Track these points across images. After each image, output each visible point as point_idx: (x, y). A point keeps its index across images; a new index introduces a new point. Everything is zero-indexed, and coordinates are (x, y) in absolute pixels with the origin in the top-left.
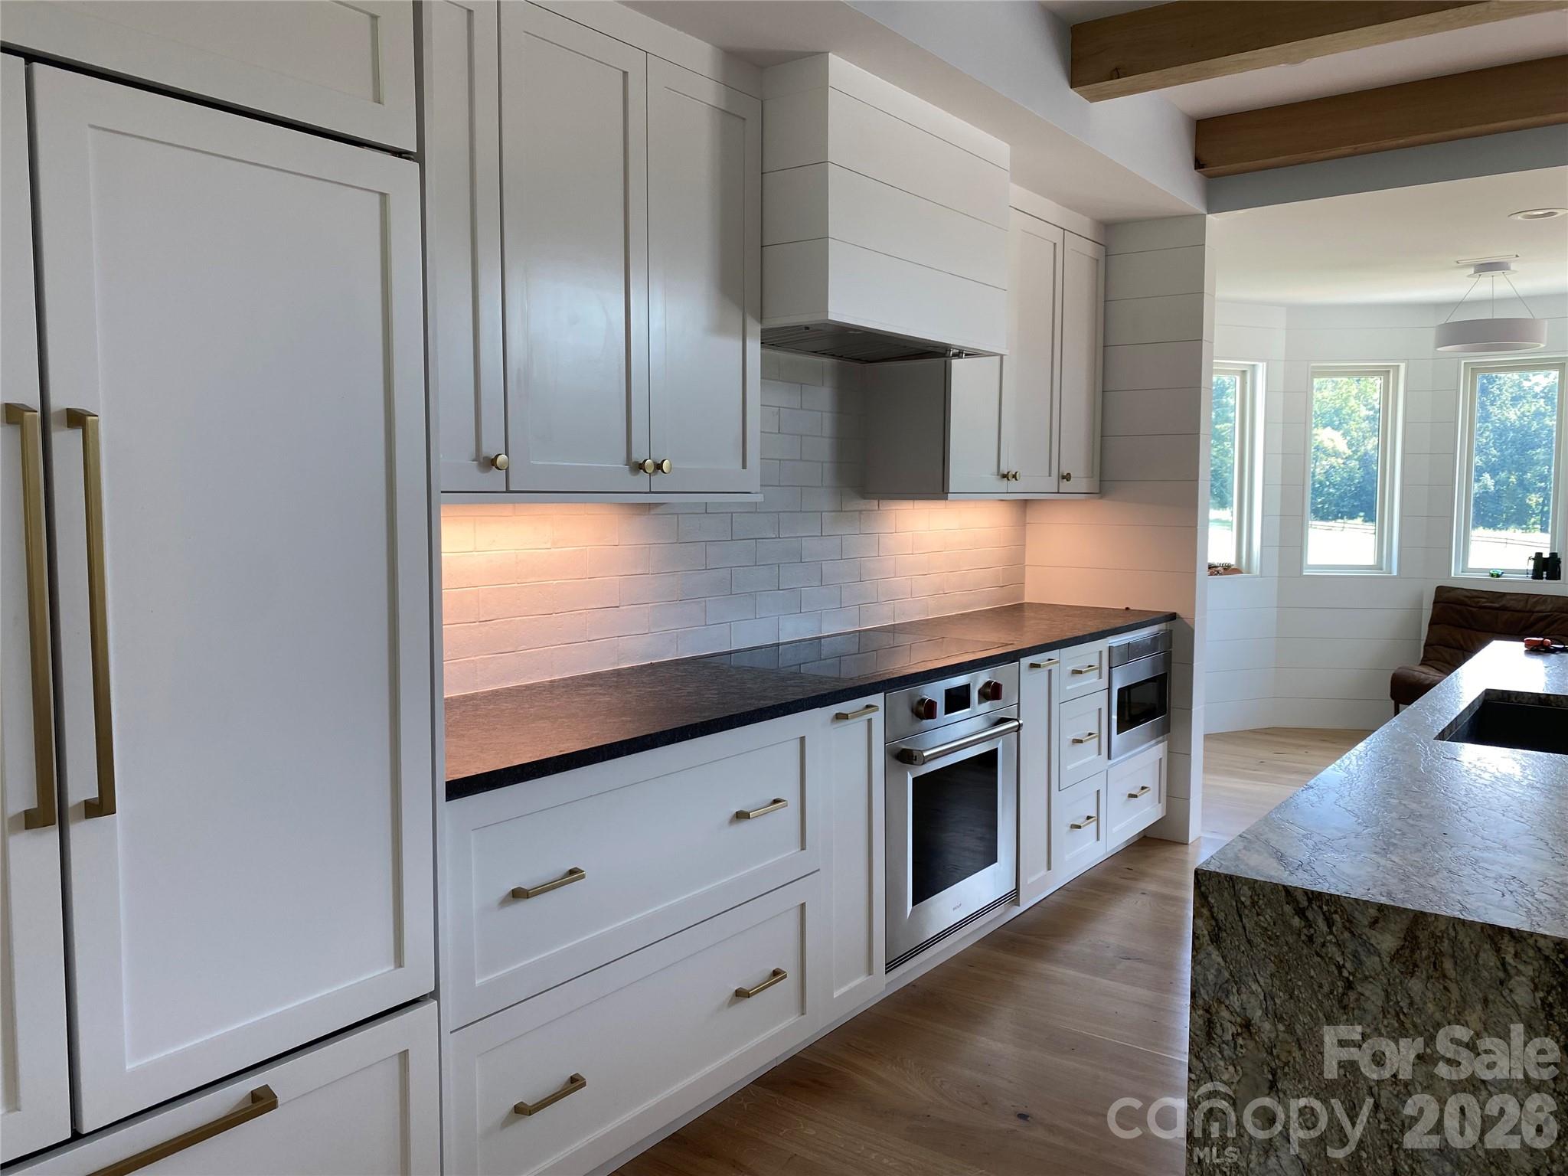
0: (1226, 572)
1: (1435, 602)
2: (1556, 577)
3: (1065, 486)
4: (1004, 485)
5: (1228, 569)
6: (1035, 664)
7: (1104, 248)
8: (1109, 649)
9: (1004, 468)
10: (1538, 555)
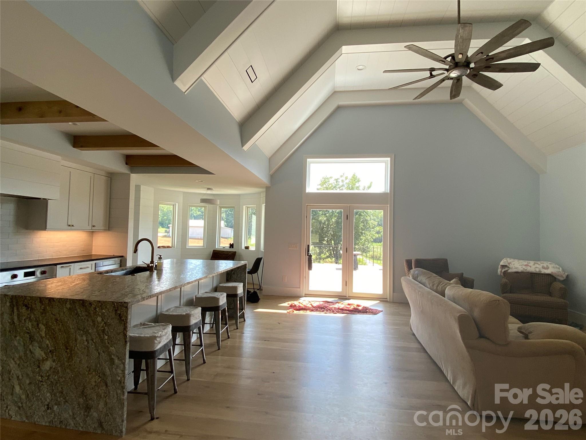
1: (213, 253)
2: (233, 247)
3: (93, 228)
4: (70, 228)
5: (168, 247)
6: (63, 267)
7: (110, 178)
8: (95, 263)
9: (69, 224)
10: (230, 244)
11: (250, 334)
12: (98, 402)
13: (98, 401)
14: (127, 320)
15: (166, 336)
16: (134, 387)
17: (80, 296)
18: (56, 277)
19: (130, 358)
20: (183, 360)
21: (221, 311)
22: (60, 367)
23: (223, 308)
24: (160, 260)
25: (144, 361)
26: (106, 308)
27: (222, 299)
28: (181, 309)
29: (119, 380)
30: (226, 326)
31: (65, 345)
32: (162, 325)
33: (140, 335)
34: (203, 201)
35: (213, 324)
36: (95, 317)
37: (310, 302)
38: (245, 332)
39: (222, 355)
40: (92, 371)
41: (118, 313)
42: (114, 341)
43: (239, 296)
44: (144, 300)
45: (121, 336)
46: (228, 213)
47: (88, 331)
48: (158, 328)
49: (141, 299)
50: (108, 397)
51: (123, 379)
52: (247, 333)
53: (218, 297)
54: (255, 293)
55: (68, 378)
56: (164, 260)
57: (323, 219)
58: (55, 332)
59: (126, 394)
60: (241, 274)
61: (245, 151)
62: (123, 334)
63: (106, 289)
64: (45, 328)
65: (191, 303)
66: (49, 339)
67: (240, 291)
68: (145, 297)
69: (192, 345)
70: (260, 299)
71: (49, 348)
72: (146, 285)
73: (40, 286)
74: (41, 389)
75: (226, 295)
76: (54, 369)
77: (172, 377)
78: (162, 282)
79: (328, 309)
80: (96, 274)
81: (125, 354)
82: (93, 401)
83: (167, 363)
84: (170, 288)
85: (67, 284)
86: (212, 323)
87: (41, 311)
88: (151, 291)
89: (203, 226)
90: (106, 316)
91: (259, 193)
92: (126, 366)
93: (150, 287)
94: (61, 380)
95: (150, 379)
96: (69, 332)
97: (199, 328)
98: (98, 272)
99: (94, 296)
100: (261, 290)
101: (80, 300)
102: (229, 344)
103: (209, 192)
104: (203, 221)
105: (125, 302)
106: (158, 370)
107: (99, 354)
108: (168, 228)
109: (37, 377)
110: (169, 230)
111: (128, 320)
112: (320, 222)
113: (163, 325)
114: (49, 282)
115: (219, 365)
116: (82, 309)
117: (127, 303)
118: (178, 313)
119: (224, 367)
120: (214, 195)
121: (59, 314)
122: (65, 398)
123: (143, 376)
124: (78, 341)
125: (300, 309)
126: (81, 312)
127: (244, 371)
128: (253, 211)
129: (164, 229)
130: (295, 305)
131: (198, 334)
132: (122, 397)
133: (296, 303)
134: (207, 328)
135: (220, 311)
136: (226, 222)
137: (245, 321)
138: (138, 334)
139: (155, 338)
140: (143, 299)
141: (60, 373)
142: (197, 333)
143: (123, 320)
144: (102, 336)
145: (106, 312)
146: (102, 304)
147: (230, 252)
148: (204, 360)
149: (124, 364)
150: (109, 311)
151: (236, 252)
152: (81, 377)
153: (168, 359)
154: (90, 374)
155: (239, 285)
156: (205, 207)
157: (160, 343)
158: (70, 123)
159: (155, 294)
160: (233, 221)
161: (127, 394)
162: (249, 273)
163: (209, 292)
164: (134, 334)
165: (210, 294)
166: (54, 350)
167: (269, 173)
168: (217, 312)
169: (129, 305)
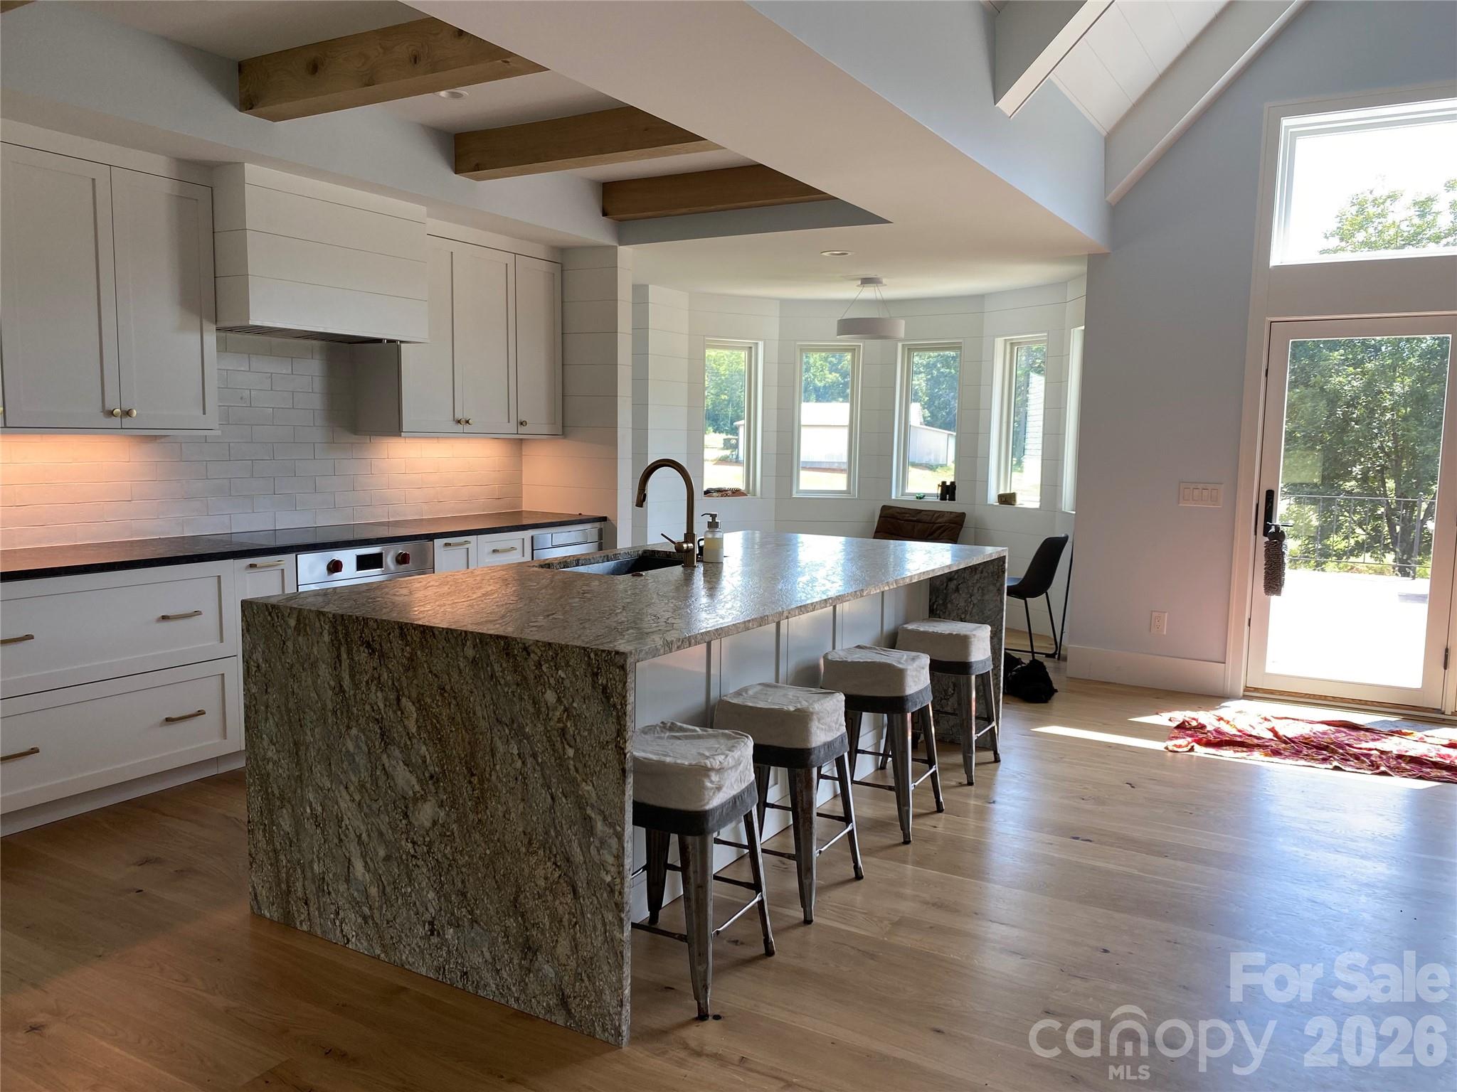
0: (735, 494)
1: (880, 517)
2: (953, 498)
3: (522, 429)
4: (459, 428)
5: (736, 492)
6: (450, 544)
7: (560, 265)
8: (532, 537)
9: (458, 416)
10: (944, 483)
11: (1016, 807)
12: (555, 938)
13: (555, 934)
14: (626, 706)
15: (737, 770)
16: (648, 914)
17: (498, 626)
18: (434, 573)
19: (635, 823)
20: (790, 857)
21: (912, 713)
22: (455, 822)
23: (918, 708)
24: (713, 532)
25: (674, 838)
26: (568, 665)
27: (914, 674)
28: (780, 692)
29: (609, 885)
30: (931, 768)
31: (466, 763)
32: (724, 735)
33: (663, 758)
34: (849, 327)
35: (885, 755)
36: (539, 689)
37: (1266, 719)
38: (997, 799)
39: (918, 863)
40: (536, 845)
41: (600, 682)
42: (592, 767)
43: (977, 670)
44: (671, 652)
45: (610, 753)
46: (935, 372)
47: (521, 727)
48: (712, 743)
49: (663, 646)
50: (580, 927)
51: (618, 881)
52: (1005, 804)
53: (900, 666)
54: (1037, 667)
55: (478, 855)
56: (725, 535)
57: (1347, 381)
58: (440, 724)
59: (628, 928)
60: (983, 594)
61: (1004, 114)
62: (616, 747)
63: (566, 612)
64: (416, 711)
65: (810, 678)
66: (427, 741)
67: (980, 651)
68: (672, 642)
69: (819, 815)
70: (1056, 691)
71: (427, 766)
72: (675, 605)
73: (398, 594)
74: (414, 876)
75: (929, 662)
76: (441, 826)
77: (758, 902)
78: (720, 602)
79: (1351, 755)
80: (533, 566)
81: (622, 810)
82: (543, 933)
83: (741, 861)
84: (746, 620)
85: (462, 591)
86: (882, 752)
87: (405, 661)
88: (688, 623)
89: (847, 422)
90: (569, 689)
91: (1060, 285)
92: (625, 845)
93: (688, 613)
94: (462, 860)
95: (693, 897)
96: (474, 729)
97: (840, 762)
98: (542, 563)
99: (534, 629)
100: (1059, 659)
101: (498, 637)
102: (940, 830)
103: (869, 293)
104: (847, 406)
105: (617, 653)
106: (718, 875)
107: (553, 798)
108: (734, 431)
109: (403, 843)
110: (737, 440)
111: (629, 708)
112: (1333, 399)
113: (729, 737)
114: (418, 585)
115: (908, 891)
116: (504, 665)
117: (623, 653)
118: (774, 704)
119: (927, 903)
120: (885, 303)
121: (449, 674)
122: (471, 912)
123: (674, 886)
124: (498, 756)
125: (1222, 742)
126: (503, 671)
127: (995, 928)
128: (1034, 362)
129: (721, 437)
130: (1203, 727)
131: (838, 782)
132: (618, 935)
133: (1207, 718)
134: (865, 767)
135: (909, 715)
136: (927, 406)
137: (997, 760)
138: (655, 754)
139: (705, 771)
140: (669, 647)
141: (458, 840)
142: (833, 778)
143: (614, 706)
144: (558, 745)
145: (568, 677)
146: (557, 655)
147: (941, 514)
148: (856, 867)
149: (620, 837)
150: (576, 676)
151: (963, 515)
152: (509, 860)
153: (745, 847)
154: (532, 853)
155: (974, 633)
156: (852, 350)
157: (719, 789)
158: (443, 94)
159: (702, 634)
160: (955, 404)
161: (630, 928)
162: (1012, 592)
163: (870, 648)
164: (644, 751)
165: (874, 655)
166: (441, 775)
167: (1105, 197)
168: (896, 717)
169: (630, 660)
